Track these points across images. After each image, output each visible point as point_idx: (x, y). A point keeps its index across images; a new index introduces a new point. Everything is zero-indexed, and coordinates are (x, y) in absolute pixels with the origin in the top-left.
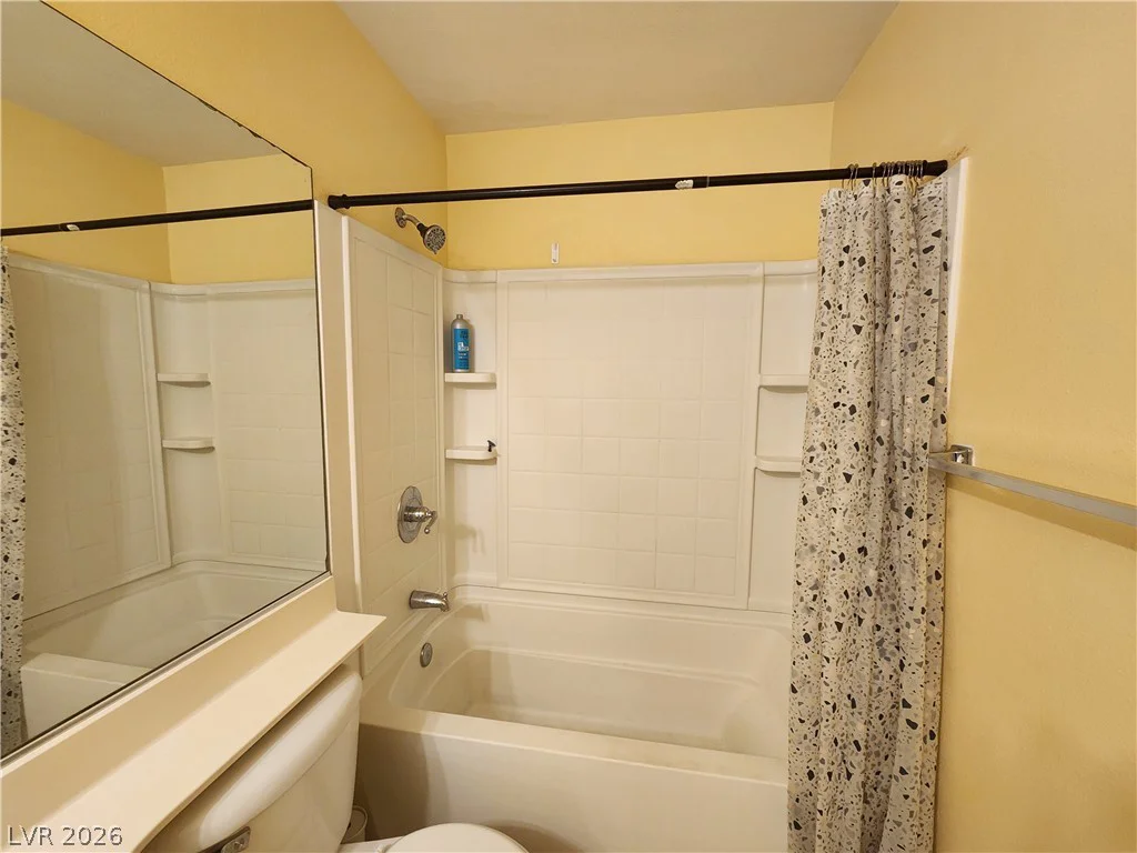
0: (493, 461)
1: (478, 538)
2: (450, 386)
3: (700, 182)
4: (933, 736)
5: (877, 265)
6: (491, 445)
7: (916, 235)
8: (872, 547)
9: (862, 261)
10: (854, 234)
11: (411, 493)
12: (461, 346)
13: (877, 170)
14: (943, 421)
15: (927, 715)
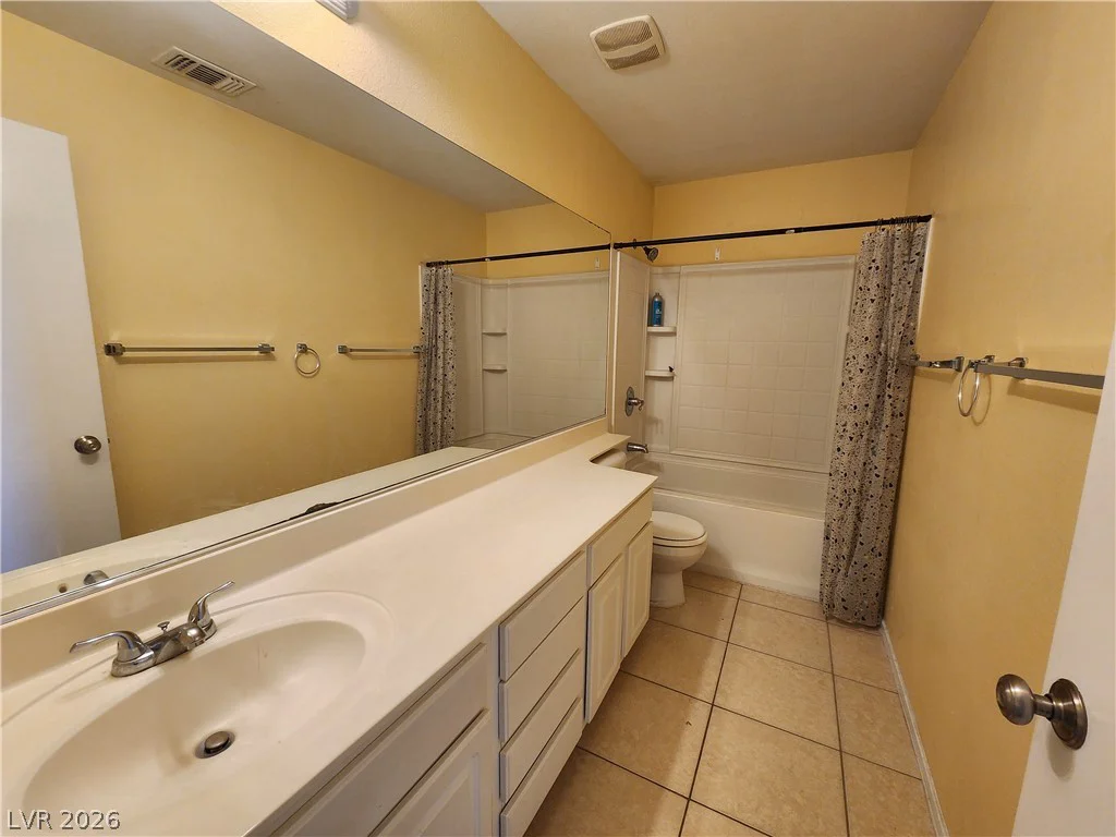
0: (671, 379)
1: (659, 426)
2: (649, 334)
3: (798, 230)
4: (891, 485)
5: (887, 270)
6: (671, 369)
7: (909, 254)
8: (871, 403)
9: (877, 268)
10: (878, 254)
11: (630, 390)
12: (657, 311)
13: (893, 222)
14: (912, 343)
15: (888, 477)
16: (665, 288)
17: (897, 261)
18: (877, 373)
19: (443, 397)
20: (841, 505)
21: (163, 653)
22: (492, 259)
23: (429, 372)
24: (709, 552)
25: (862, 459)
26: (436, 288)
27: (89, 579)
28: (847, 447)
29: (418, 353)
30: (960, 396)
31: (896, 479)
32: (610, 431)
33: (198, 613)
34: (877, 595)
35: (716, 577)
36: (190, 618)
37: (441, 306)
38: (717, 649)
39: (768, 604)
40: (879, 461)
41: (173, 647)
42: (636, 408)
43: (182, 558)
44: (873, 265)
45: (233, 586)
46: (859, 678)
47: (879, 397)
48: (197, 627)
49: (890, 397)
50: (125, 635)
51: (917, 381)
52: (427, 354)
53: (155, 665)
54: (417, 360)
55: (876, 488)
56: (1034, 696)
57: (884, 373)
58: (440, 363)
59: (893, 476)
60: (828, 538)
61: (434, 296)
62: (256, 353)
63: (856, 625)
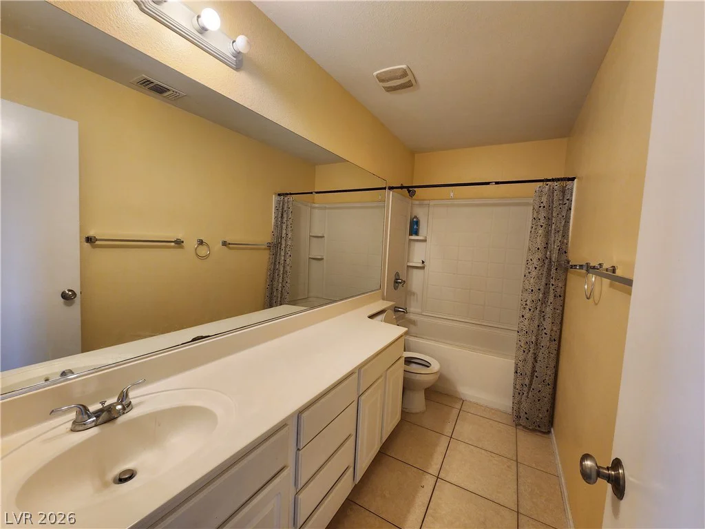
0: (423, 268)
1: (415, 296)
2: (410, 240)
3: (497, 183)
4: (555, 340)
5: (550, 208)
6: (423, 262)
7: (563, 200)
8: (542, 288)
9: (544, 207)
10: (544, 199)
11: (397, 274)
12: (415, 227)
13: (553, 180)
14: (565, 252)
15: (553, 334)
16: (420, 213)
17: (556, 204)
18: (545, 269)
19: (283, 274)
20: (524, 351)
21: (101, 419)
22: (317, 193)
23: (276, 258)
24: (441, 377)
25: (536, 323)
26: (283, 208)
27: (64, 374)
28: (528, 315)
29: (269, 246)
30: (586, 287)
31: (557, 336)
32: (383, 299)
33: (123, 396)
34: (547, 411)
35: (447, 395)
36: (119, 399)
37: (285, 220)
38: (444, 442)
39: (479, 414)
40: (547, 324)
41: (107, 416)
42: (400, 285)
43: (117, 364)
44: (542, 205)
45: (145, 382)
46: (534, 465)
47: (546, 284)
48: (122, 404)
49: (553, 285)
50: (81, 407)
51: (570, 276)
52: (275, 247)
53: (96, 426)
54: (268, 251)
55: (545, 341)
56: (599, 467)
57: (549, 270)
58: (283, 253)
59: (555, 335)
60: (517, 373)
61: (282, 212)
62: (173, 244)
63: (534, 430)
